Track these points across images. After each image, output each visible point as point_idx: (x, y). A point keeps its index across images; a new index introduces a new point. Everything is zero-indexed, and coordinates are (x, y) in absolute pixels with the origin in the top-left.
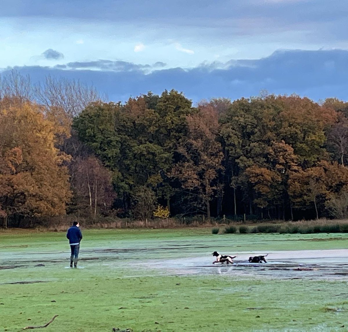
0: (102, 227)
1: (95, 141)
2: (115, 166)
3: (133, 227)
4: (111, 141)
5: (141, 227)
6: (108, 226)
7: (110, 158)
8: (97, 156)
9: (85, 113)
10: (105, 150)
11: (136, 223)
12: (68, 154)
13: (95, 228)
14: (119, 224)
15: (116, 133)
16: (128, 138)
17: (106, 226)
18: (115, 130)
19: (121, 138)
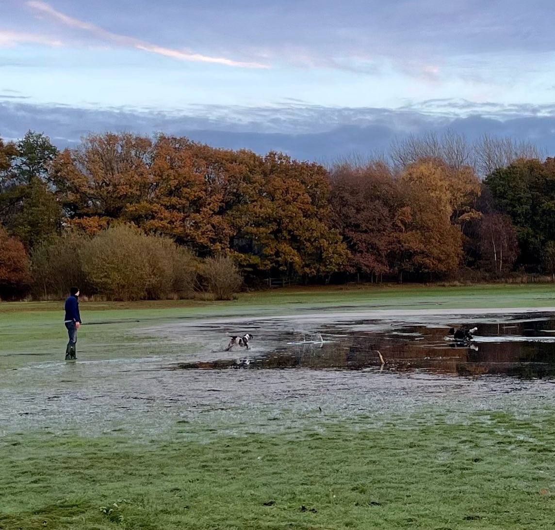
0: (506, 282)
1: (506, 198)
2: (526, 222)
3: (540, 282)
4: (521, 198)
5: (548, 282)
6: (513, 280)
7: (520, 214)
8: (508, 213)
9: (498, 171)
10: (515, 207)
11: (542, 278)
12: (478, 211)
13: (498, 283)
14: (525, 279)
15: (528, 190)
16: (540, 194)
17: (511, 281)
18: (527, 187)
19: (532, 195)
